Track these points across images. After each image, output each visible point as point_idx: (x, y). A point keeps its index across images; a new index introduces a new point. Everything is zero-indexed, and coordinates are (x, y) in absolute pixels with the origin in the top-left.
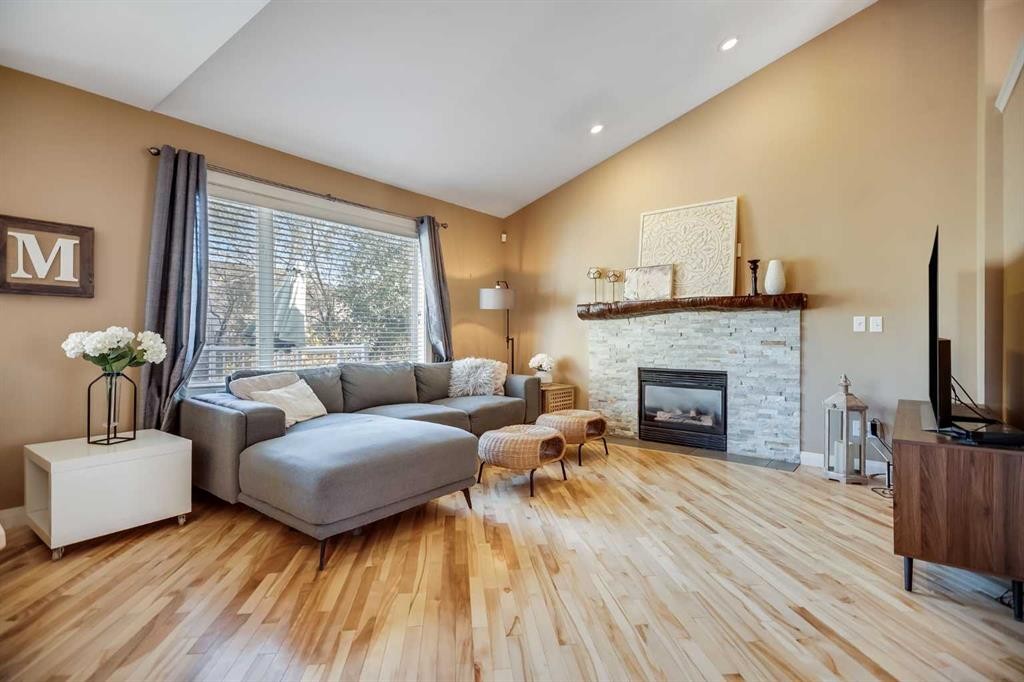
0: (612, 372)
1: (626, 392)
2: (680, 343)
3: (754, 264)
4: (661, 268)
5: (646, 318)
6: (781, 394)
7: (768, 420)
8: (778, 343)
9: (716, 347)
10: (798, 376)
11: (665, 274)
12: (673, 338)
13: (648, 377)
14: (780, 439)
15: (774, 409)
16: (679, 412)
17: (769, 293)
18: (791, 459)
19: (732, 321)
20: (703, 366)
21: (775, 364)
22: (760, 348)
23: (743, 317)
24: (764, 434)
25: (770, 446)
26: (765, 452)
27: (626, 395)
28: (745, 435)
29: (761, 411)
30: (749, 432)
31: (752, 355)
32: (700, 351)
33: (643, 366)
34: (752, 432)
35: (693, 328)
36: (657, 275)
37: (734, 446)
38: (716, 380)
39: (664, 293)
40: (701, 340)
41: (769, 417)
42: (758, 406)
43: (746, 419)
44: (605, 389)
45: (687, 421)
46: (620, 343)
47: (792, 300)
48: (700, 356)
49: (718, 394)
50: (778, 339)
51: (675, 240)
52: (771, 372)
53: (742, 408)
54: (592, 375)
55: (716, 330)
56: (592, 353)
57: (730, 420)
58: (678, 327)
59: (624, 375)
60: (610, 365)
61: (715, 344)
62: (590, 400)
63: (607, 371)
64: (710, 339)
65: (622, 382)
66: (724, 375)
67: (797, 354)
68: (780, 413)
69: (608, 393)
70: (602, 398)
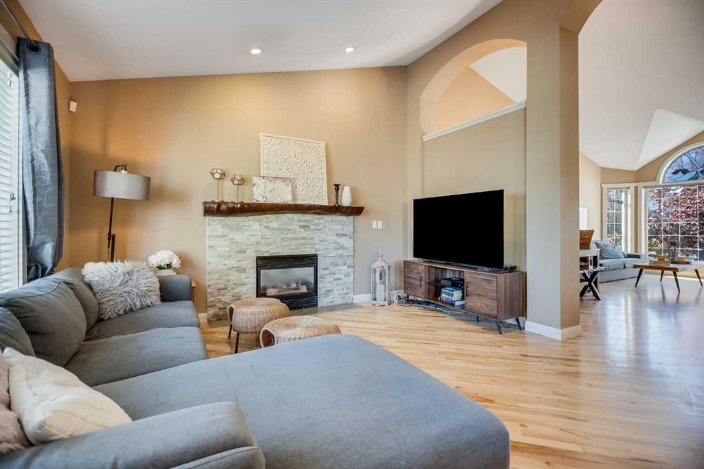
0: (232, 262)
1: (246, 278)
2: (289, 236)
3: (337, 186)
4: (284, 179)
5: (262, 217)
6: (345, 265)
7: (340, 281)
8: (344, 235)
9: (312, 239)
10: (352, 254)
11: (287, 185)
12: (285, 232)
13: (265, 262)
14: (345, 292)
15: (341, 274)
16: (285, 287)
17: (344, 205)
18: (349, 301)
19: (322, 221)
20: (304, 251)
21: (343, 248)
22: (335, 238)
23: (328, 218)
24: (338, 290)
25: (340, 296)
26: (339, 301)
27: (245, 281)
28: (329, 292)
29: (336, 277)
30: (329, 290)
31: (332, 243)
32: (303, 241)
33: (261, 255)
34: (331, 290)
35: (298, 225)
36: (279, 185)
37: (322, 301)
38: (310, 260)
39: (286, 198)
40: (304, 233)
41: (340, 279)
42: (335, 274)
43: (329, 282)
44: (225, 278)
45: (291, 292)
46: (238, 237)
47: (356, 211)
48: (303, 244)
49: (312, 269)
50: (344, 233)
51: (288, 160)
52: (340, 252)
53: (326, 277)
54: (209, 268)
55: (312, 227)
56: (210, 247)
57: (320, 285)
58: (287, 225)
59: (243, 264)
60: (230, 256)
61: (311, 236)
62: (209, 290)
63: (226, 262)
64: (308, 233)
65: (241, 270)
66: (315, 256)
67: (352, 241)
68: (345, 276)
69: (229, 281)
70: (223, 286)
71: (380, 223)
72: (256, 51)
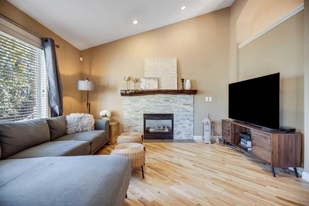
0: (133, 116)
1: (139, 123)
2: (159, 105)
3: (183, 80)
4: (154, 79)
5: (146, 96)
6: (188, 120)
7: (185, 128)
8: (188, 104)
9: (170, 106)
10: (193, 114)
11: (156, 81)
12: (156, 103)
13: (148, 117)
14: (188, 133)
15: (187, 124)
16: (157, 128)
17: (187, 89)
18: (191, 139)
19: (175, 98)
20: (166, 112)
21: (187, 111)
22: (183, 106)
23: (179, 96)
24: (184, 132)
25: (186, 136)
26: (184, 138)
27: (139, 124)
28: (179, 133)
29: (183, 125)
30: (180, 132)
31: (181, 108)
32: (165, 107)
33: (145, 113)
34: (181, 132)
35: (163, 100)
36: (152, 81)
37: (176, 137)
38: (170, 117)
39: (155, 87)
40: (166, 104)
41: (186, 127)
42: (182, 124)
43: (179, 128)
44: (130, 122)
45: (160, 131)
46: (136, 105)
47: (193, 92)
48: (165, 109)
49: (170, 121)
50: (188, 103)
51: (158, 69)
52: (186, 113)
53: (178, 125)
54: (125, 118)
55: (170, 101)
56: (125, 109)
57: (174, 129)
58: (158, 99)
59: (138, 117)
60: (133, 113)
61: (170, 105)
62: (124, 127)
63: (131, 116)
64: (168, 103)
65: (137, 119)
66: (172, 115)
67: (193, 107)
68: (189, 125)
69: (132, 124)
70: (130, 126)
71: (210, 98)
72: (135, 22)
